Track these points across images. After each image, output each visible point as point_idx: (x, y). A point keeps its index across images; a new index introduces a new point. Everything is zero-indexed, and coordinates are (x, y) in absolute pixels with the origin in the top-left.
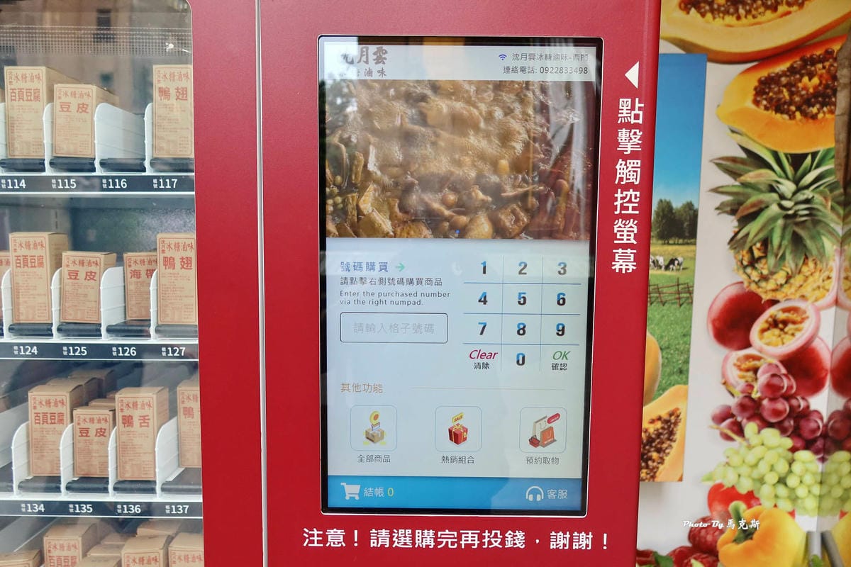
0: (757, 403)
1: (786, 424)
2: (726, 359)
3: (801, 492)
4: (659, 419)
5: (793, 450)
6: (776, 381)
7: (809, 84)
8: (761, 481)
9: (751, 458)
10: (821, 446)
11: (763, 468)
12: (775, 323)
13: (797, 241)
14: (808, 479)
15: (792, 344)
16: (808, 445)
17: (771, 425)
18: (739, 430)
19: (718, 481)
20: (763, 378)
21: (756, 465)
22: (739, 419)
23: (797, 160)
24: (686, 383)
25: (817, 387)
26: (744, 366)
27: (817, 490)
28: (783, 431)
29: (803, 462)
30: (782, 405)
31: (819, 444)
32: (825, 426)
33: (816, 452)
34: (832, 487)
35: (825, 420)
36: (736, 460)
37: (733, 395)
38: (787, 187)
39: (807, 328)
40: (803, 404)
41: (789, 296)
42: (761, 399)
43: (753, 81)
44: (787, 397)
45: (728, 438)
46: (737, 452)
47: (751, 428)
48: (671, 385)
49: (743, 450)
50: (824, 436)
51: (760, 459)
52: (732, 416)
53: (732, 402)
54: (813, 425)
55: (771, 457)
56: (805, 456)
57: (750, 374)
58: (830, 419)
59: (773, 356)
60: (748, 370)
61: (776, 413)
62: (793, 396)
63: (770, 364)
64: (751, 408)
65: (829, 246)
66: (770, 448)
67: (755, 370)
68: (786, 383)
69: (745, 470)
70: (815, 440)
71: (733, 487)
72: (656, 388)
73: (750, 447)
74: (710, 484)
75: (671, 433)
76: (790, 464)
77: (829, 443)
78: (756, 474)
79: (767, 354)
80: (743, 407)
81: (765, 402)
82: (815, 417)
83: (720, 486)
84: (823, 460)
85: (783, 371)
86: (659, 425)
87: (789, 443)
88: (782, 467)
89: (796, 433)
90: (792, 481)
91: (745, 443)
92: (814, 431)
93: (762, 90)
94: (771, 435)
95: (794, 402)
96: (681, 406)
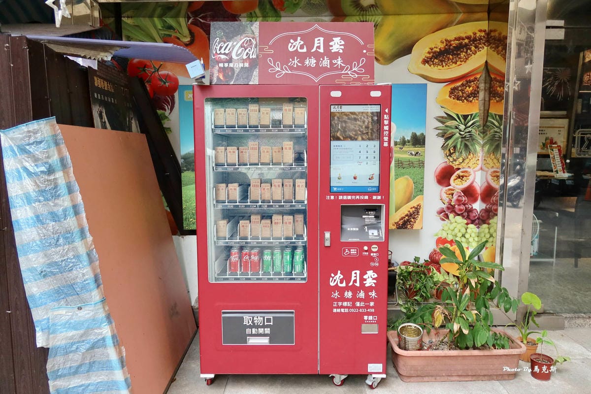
0: (453, 207)
1: (464, 214)
2: (442, 190)
3: (471, 240)
4: (414, 207)
5: (467, 224)
6: (460, 198)
7: (469, 90)
8: (456, 236)
9: (452, 227)
10: (477, 222)
11: (456, 231)
12: (459, 177)
13: (466, 146)
14: (473, 235)
15: (465, 184)
16: (473, 222)
17: (459, 215)
18: (447, 217)
19: (440, 236)
20: (455, 197)
21: (454, 230)
22: (447, 213)
23: (465, 117)
24: (423, 194)
25: (475, 200)
26: (448, 193)
27: (476, 239)
28: (463, 217)
29: (471, 229)
30: (462, 207)
31: (477, 221)
32: (479, 215)
33: (476, 225)
34: (482, 238)
35: (479, 212)
36: (446, 228)
37: (444, 204)
38: (462, 127)
39: (471, 178)
40: (470, 207)
41: (464, 167)
42: (455, 205)
43: (449, 89)
44: (464, 204)
45: (443, 220)
46: (446, 225)
47: (451, 216)
48: (417, 195)
49: (449, 225)
50: (478, 218)
51: (455, 228)
52: (445, 211)
53: (444, 206)
54: (474, 215)
55: (459, 227)
56: (471, 226)
57: (451, 196)
58: (480, 212)
59: (459, 189)
60: (449, 194)
61: (461, 210)
62: (466, 204)
63: (458, 192)
64: (451, 208)
65: (478, 148)
66: (458, 224)
67: (452, 194)
68: (464, 199)
69: (449, 232)
70: (475, 220)
71: (445, 238)
72: (412, 196)
73: (451, 223)
74: (437, 237)
75: (418, 212)
76: (466, 230)
77: (480, 221)
78: (453, 233)
79: (456, 188)
80: (448, 208)
81: (456, 206)
82: (475, 211)
83: (441, 238)
84: (478, 228)
85: (463, 194)
86: (414, 209)
87: (465, 221)
88: (463, 230)
89: (468, 218)
90: (467, 236)
91: (449, 222)
92: (475, 217)
93: (452, 92)
94: (459, 219)
95: (467, 206)
96: (421, 203)
